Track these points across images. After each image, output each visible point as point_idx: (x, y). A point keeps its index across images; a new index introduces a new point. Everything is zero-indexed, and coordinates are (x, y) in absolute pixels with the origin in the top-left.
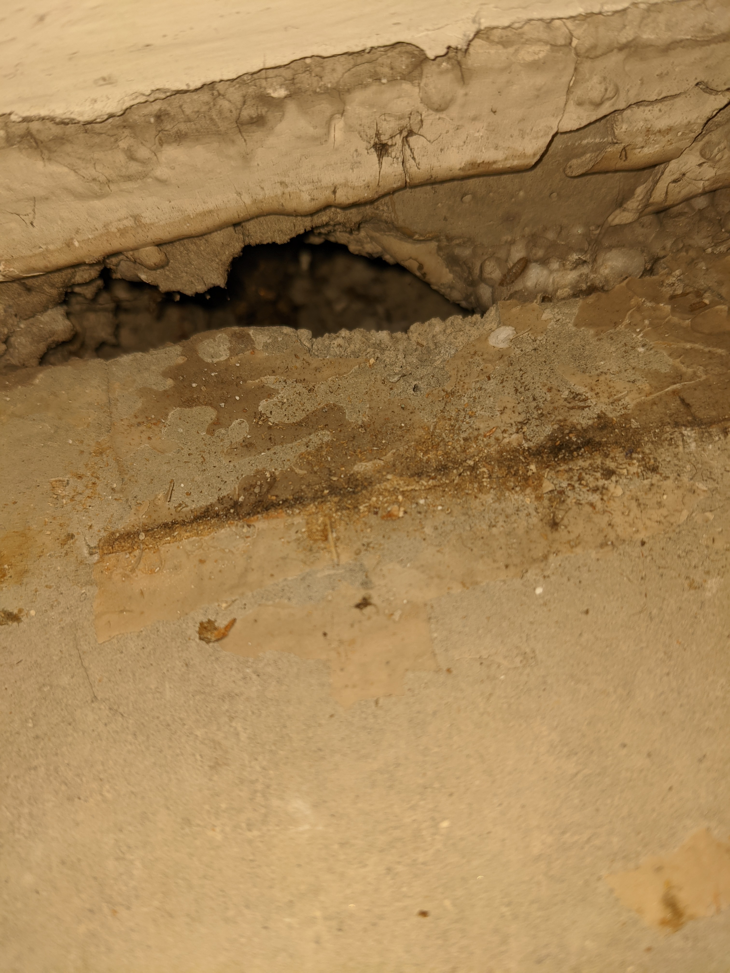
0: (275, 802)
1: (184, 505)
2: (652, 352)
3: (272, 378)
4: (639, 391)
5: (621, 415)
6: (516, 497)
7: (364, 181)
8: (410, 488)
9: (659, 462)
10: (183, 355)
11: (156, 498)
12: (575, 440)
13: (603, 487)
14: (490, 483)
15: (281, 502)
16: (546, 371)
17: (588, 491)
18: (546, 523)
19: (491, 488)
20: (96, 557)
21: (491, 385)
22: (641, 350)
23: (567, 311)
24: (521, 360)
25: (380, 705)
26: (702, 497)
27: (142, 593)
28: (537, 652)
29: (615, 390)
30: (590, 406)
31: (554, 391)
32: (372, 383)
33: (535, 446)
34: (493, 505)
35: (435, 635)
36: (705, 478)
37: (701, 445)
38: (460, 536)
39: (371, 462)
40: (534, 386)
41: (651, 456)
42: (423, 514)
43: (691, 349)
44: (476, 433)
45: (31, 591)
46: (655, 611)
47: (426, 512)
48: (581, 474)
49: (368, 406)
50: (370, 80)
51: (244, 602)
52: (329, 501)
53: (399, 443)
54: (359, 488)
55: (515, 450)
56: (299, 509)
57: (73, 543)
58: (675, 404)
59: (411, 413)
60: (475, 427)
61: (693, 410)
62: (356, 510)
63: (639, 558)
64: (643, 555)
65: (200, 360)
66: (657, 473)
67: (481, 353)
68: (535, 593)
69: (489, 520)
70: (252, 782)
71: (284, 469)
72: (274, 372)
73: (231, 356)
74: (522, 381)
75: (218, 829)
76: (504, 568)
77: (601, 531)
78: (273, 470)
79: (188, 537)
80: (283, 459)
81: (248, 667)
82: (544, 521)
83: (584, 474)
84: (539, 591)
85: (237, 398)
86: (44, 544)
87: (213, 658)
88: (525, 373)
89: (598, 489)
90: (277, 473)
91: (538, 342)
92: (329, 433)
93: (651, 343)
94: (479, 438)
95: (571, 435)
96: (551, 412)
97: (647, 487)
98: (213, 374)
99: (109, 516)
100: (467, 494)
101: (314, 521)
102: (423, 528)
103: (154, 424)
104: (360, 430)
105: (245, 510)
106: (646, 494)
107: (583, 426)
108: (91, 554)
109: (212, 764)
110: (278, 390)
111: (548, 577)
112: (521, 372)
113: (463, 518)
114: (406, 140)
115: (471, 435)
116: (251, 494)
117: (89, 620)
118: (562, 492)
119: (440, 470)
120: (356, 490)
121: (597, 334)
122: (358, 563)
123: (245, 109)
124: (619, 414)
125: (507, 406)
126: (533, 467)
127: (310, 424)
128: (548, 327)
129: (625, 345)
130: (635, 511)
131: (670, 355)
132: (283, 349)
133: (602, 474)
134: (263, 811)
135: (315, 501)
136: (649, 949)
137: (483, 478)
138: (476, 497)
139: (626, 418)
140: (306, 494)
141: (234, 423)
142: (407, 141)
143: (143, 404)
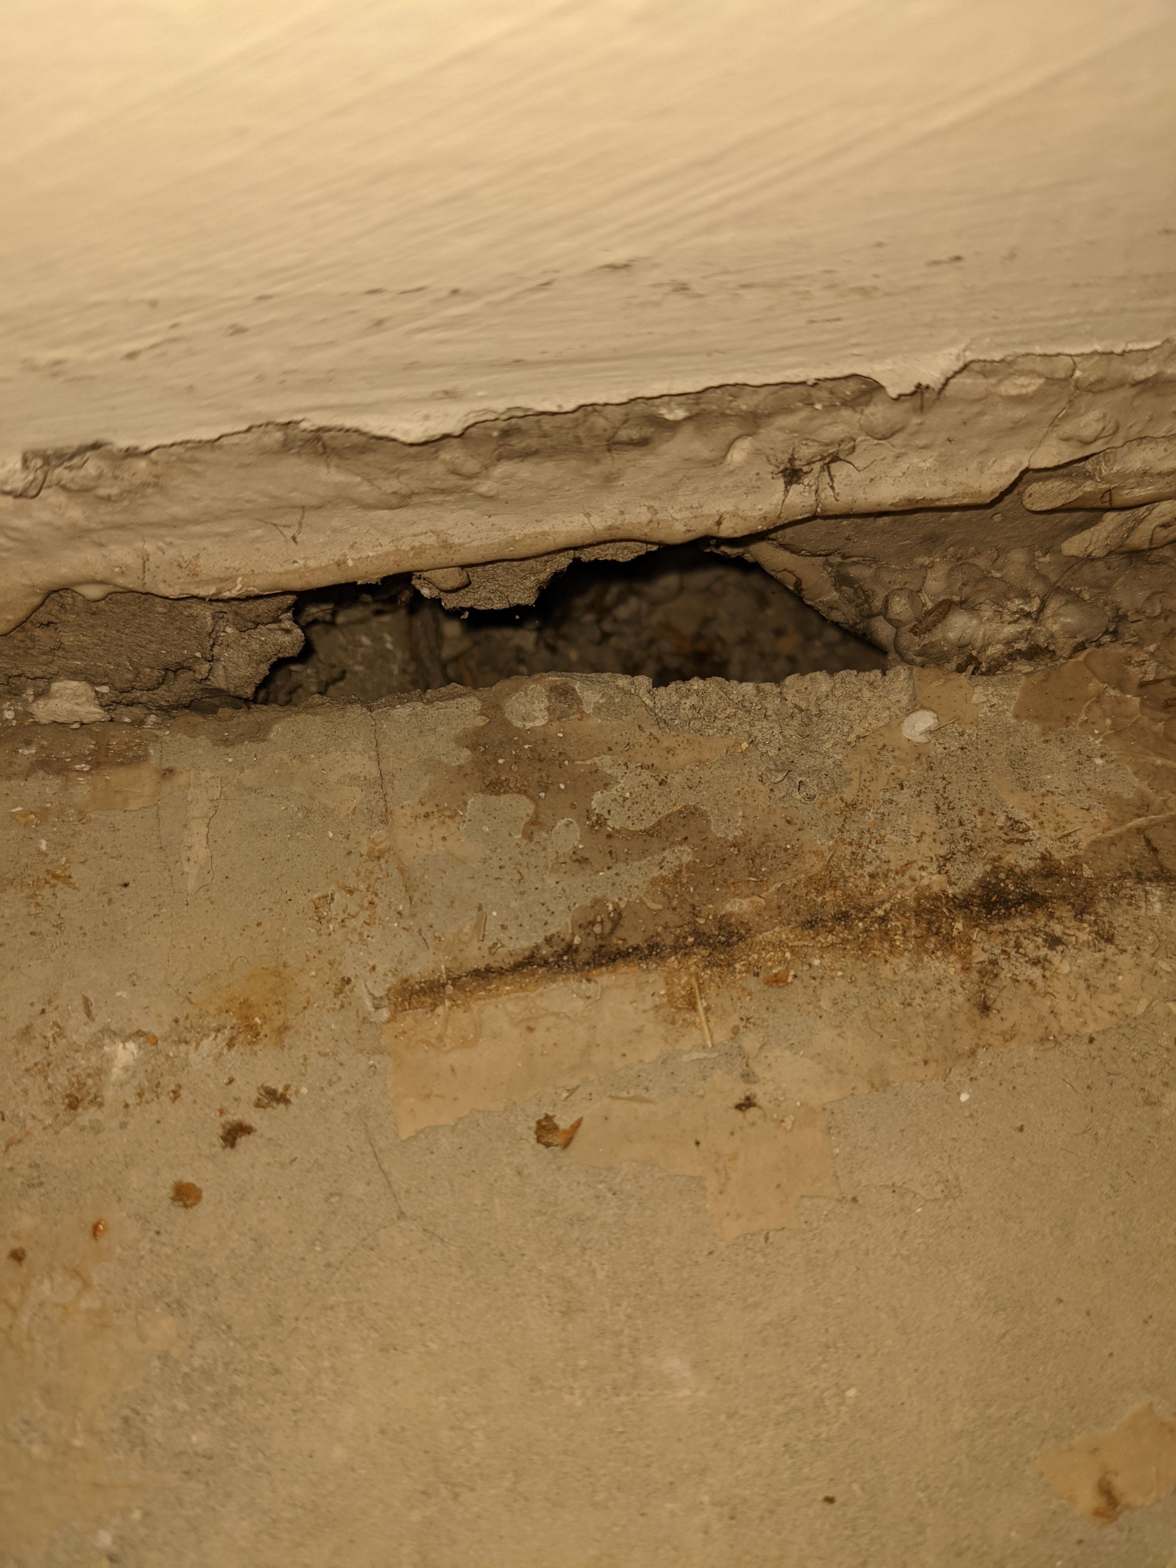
0: (647, 1360)
1: (499, 945)
2: (1113, 765)
3: (608, 759)
4: (1095, 824)
5: (1071, 858)
6: (938, 964)
7: (760, 510)
8: (801, 943)
9: (1115, 928)
10: (481, 715)
11: (461, 931)
12: (1012, 888)
13: (1046, 960)
14: (904, 942)
15: (630, 950)
16: (976, 783)
17: (1026, 962)
18: (974, 1005)
19: (906, 949)
20: (385, 1014)
21: (904, 797)
22: (1099, 761)
23: (1004, 693)
24: (943, 762)
25: (770, 1240)
26: (1165, 981)
27: (453, 1070)
28: (961, 1179)
29: (1064, 820)
30: (1031, 840)
31: (986, 813)
32: (745, 778)
33: (962, 894)
34: (908, 973)
35: (837, 1151)
36: (1170, 955)
37: (1168, 907)
38: (866, 1015)
39: (748, 900)
40: (960, 804)
41: (1106, 919)
42: (818, 980)
43: (1163, 766)
44: (885, 867)
45: (298, 1058)
46: (1102, 1131)
47: (822, 978)
48: (1018, 937)
49: (741, 813)
50: (800, 405)
51: (589, 1091)
52: (695, 954)
53: (782, 872)
54: (735, 939)
55: (937, 898)
56: (656, 963)
57: (351, 991)
58: (1138, 846)
59: (800, 830)
60: (883, 857)
61: (1160, 857)
62: (731, 969)
63: (1086, 1059)
64: (1090, 1055)
65: (506, 723)
66: (1112, 943)
67: (891, 748)
68: (960, 1101)
69: (903, 995)
70: (617, 1334)
71: (631, 900)
72: (610, 749)
73: (551, 720)
74: (945, 795)
75: (578, 1393)
76: (922, 1064)
77: (1041, 1019)
78: (617, 900)
79: (508, 992)
80: (628, 884)
81: (601, 1182)
82: (972, 1001)
83: (1022, 938)
84: (964, 1097)
85: (562, 786)
86: (308, 990)
87: (554, 1167)
88: (950, 783)
89: (1039, 962)
90: (623, 906)
91: (966, 737)
92: (689, 850)
93: (1112, 753)
94: (890, 874)
95: (1007, 881)
96: (982, 845)
97: (1100, 962)
98: (526, 747)
99: (397, 953)
100: (875, 955)
101: (676, 980)
102: (819, 1001)
103: (449, 817)
104: (732, 849)
105: (583, 956)
106: (1097, 972)
107: (1023, 869)
108: (377, 1008)
109: (564, 1309)
110: (617, 778)
111: (976, 1079)
112: (944, 782)
113: (870, 989)
114: (827, 467)
115: (879, 870)
116: (589, 934)
117: (383, 1105)
118: (994, 963)
119: (839, 919)
120: (731, 941)
121: (1044, 733)
122: (736, 1045)
123: (626, 428)
124: (1068, 855)
125: (926, 831)
126: (959, 925)
127: (664, 833)
128: (980, 715)
129: (1080, 752)
130: (1084, 995)
131: (1136, 773)
132: (622, 714)
133: (1045, 940)
134: (632, 1370)
135: (676, 953)
136: (1080, 1542)
137: (896, 935)
138: (886, 961)
139: (1076, 861)
140: (663, 940)
141: (559, 824)
142: (829, 468)
143: (430, 784)
